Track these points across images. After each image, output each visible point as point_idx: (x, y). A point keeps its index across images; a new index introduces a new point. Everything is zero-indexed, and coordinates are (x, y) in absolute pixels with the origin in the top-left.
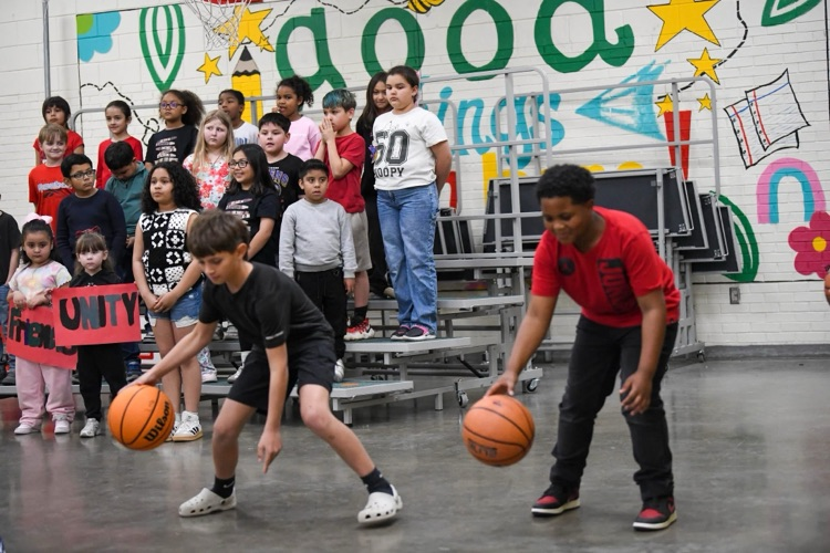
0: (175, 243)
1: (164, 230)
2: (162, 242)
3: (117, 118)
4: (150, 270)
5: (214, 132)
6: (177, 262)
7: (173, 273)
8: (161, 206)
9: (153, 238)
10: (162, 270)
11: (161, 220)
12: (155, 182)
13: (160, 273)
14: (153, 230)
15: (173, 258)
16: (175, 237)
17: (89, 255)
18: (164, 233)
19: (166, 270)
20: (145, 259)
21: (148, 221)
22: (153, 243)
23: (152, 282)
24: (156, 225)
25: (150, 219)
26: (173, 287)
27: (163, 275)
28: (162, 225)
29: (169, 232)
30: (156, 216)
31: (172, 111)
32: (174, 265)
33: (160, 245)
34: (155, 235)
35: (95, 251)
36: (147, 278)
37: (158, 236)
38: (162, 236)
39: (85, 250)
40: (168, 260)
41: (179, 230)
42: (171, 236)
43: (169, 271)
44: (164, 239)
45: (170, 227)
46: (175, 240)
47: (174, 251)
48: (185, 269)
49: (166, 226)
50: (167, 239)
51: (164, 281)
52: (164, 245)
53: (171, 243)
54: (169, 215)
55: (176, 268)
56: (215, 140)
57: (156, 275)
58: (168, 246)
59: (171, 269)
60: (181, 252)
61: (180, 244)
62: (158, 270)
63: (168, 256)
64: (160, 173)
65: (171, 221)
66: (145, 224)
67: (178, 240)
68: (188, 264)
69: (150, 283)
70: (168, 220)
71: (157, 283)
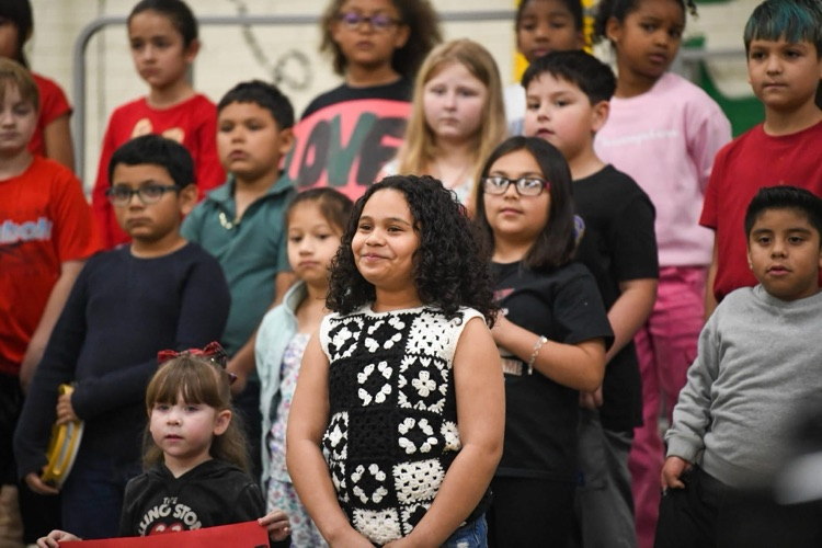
0: (424, 392)
1: (394, 357)
2: (387, 389)
3: (160, 42)
4: (351, 469)
5: (449, 99)
6: (426, 447)
7: (415, 477)
8: (380, 295)
9: (362, 378)
10: (387, 468)
11: (386, 332)
12: (369, 228)
13: (381, 476)
14: (362, 357)
15: (417, 436)
16: (424, 375)
17: (175, 414)
18: (395, 364)
19: (397, 470)
20: (336, 436)
21: (345, 334)
22: (363, 394)
23: (356, 502)
24: (372, 345)
25: (353, 327)
26: (415, 519)
27: (390, 483)
28: (388, 344)
29: (407, 363)
30: (369, 322)
31: (376, 39)
32: (418, 456)
33: (380, 398)
34: (369, 369)
35: (192, 404)
36: (339, 493)
37: (377, 374)
38: (387, 372)
39: (167, 401)
40: (403, 442)
41: (434, 358)
42: (413, 372)
43: (405, 474)
44: (394, 381)
45: (411, 347)
46: (424, 384)
47: (418, 415)
48: (446, 466)
49: (401, 346)
50: (403, 382)
51: (391, 501)
52: (392, 398)
53: (412, 394)
54: (408, 319)
55: (424, 466)
56: (451, 121)
57: (369, 483)
58: (403, 401)
59: (410, 467)
60: (436, 422)
61: (434, 397)
62: (374, 469)
63: (404, 428)
64: (387, 204)
65: (413, 332)
66: (339, 342)
67: (432, 385)
68: (453, 454)
69: (349, 507)
70: (405, 332)
71: (371, 506)
